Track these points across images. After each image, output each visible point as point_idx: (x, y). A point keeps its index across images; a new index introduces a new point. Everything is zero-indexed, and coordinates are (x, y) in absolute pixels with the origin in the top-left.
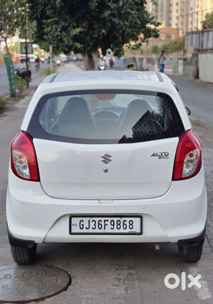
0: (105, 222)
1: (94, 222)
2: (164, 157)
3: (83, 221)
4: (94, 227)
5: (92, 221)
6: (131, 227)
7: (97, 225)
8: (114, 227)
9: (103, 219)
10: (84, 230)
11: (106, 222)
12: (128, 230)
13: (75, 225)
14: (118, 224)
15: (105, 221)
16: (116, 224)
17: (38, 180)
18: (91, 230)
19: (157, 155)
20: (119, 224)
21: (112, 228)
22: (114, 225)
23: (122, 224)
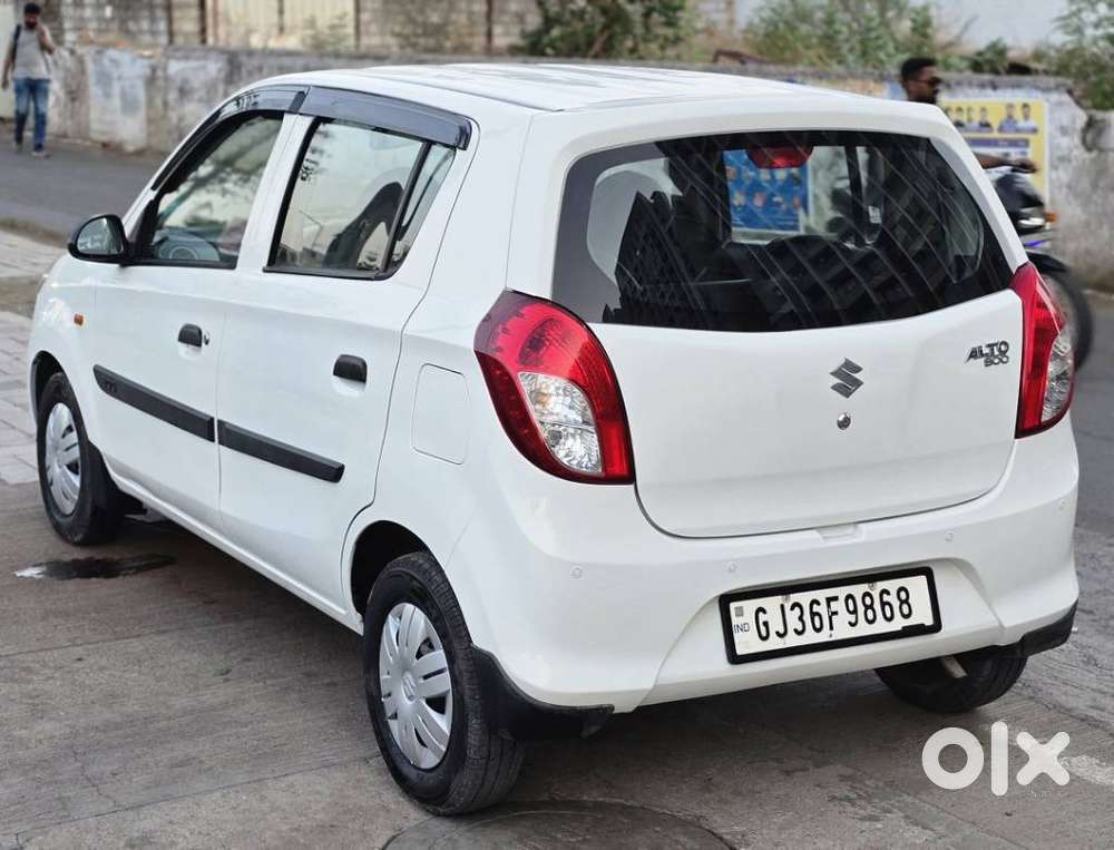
0: (829, 606)
1: (797, 609)
3: (764, 612)
4: (800, 628)
5: (792, 609)
6: (905, 609)
7: (807, 617)
8: (857, 618)
11: (832, 603)
12: (898, 624)
13: (743, 628)
14: (867, 607)
15: (829, 600)
16: (861, 609)
18: (792, 640)
20: (871, 607)
21: (853, 621)
22: (855, 612)
23: (877, 606)
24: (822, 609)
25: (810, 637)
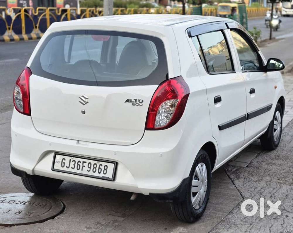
0: (83, 164)
1: (74, 162)
2: (138, 104)
3: (65, 160)
4: (73, 167)
5: (73, 161)
7: (76, 165)
9: (82, 160)
10: (65, 169)
13: (58, 162)
14: (94, 168)
15: (83, 162)
16: (92, 167)
17: (29, 114)
18: (70, 170)
19: (131, 102)
22: (90, 168)
23: (97, 168)
24: (81, 164)
25: (75, 170)
